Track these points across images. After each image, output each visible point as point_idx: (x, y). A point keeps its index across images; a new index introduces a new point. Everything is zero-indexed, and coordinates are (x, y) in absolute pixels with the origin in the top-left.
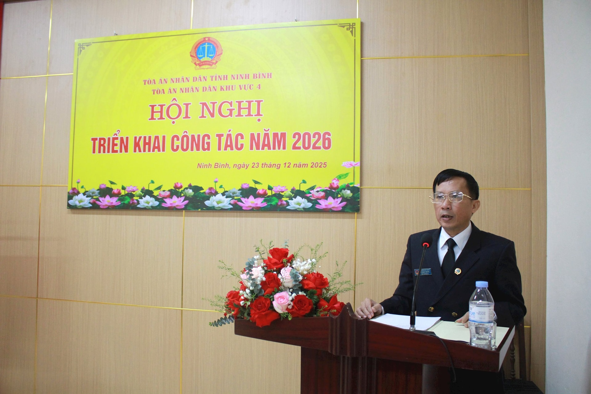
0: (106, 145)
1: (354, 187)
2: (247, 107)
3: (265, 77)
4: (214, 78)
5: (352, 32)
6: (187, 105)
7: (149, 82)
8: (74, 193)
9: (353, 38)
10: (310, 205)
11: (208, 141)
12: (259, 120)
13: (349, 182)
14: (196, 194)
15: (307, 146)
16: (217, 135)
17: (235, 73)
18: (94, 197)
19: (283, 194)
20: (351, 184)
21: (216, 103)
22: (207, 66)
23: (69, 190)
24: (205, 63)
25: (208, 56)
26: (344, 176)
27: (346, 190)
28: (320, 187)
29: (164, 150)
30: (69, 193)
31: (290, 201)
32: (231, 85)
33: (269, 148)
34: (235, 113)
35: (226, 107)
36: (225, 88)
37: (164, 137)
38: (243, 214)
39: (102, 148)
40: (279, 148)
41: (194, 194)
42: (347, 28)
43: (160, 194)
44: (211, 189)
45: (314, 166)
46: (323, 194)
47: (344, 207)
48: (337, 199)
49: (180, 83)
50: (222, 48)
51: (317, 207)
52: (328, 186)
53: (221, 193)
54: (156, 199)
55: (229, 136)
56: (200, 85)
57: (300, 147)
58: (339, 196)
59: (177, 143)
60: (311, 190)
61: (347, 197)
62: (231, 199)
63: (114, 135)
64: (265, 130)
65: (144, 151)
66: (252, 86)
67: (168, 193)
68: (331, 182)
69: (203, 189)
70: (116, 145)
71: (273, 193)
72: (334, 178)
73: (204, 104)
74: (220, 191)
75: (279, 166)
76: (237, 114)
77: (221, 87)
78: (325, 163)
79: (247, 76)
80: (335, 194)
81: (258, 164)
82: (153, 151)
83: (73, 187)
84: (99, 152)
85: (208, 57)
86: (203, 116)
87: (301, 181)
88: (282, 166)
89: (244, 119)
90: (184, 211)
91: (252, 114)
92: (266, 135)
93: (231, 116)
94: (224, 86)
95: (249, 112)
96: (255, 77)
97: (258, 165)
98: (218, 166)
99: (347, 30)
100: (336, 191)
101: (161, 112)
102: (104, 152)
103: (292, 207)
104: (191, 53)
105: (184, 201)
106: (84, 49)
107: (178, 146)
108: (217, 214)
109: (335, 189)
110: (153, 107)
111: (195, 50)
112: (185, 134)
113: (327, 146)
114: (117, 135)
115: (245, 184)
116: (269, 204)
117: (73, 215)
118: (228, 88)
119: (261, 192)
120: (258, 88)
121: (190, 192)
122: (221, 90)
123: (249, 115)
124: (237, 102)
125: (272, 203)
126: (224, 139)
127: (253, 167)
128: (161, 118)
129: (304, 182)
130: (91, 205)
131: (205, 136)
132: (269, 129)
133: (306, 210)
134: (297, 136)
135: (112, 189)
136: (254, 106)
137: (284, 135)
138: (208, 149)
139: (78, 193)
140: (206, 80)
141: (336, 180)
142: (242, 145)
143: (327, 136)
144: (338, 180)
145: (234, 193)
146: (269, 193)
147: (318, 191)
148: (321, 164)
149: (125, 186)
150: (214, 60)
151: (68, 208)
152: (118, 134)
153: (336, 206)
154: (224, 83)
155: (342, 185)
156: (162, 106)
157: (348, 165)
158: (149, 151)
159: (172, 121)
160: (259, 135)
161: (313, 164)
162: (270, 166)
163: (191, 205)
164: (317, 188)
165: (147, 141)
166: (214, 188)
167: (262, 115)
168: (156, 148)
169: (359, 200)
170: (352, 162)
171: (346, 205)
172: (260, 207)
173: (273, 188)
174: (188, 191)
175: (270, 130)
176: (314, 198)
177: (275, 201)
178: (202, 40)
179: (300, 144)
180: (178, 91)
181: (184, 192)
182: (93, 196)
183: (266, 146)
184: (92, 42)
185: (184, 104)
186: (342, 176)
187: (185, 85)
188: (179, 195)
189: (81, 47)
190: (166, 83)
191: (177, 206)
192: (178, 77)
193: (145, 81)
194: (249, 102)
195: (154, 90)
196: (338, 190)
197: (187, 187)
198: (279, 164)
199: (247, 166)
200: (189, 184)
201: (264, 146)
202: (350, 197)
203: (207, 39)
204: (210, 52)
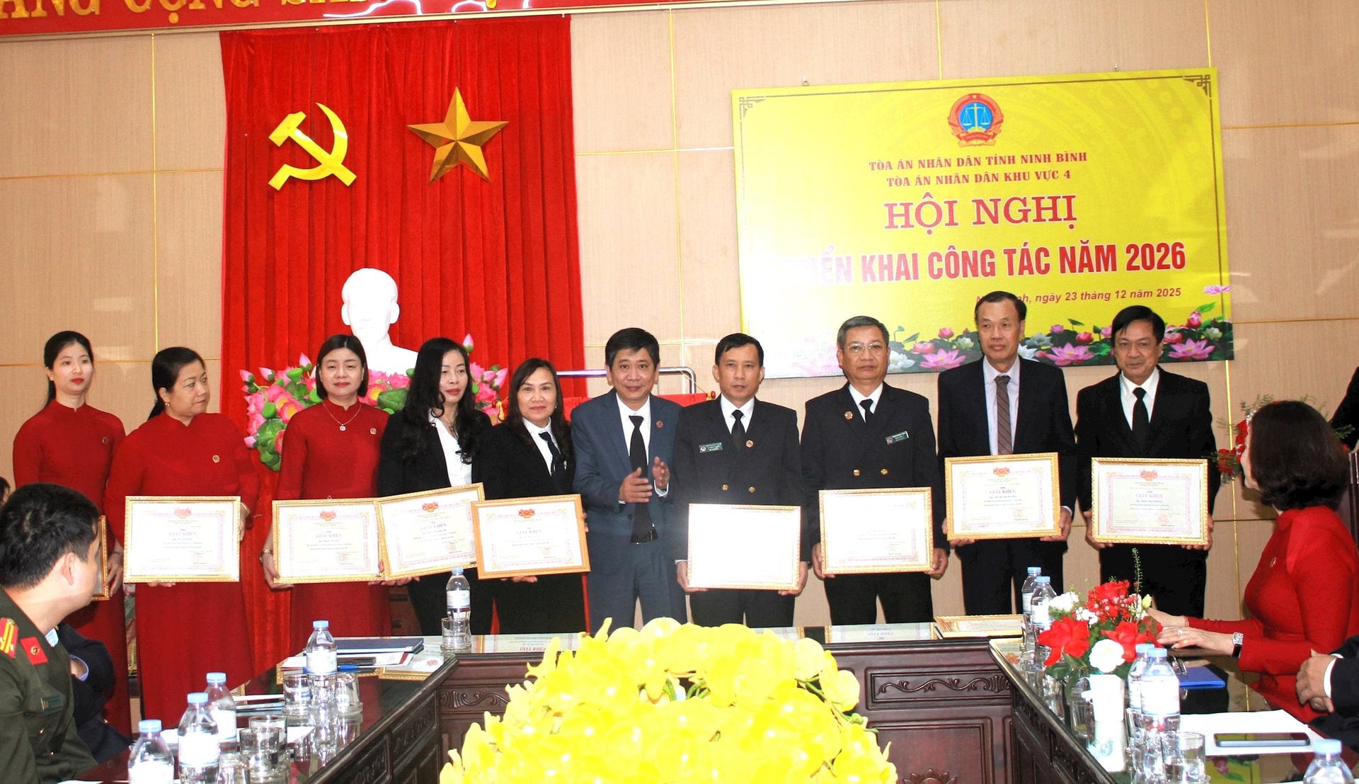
0: (810, 270)
1: (1224, 323)
2: (1051, 206)
3: (1075, 159)
4: (993, 161)
5: (1205, 88)
6: (951, 204)
7: (881, 166)
9: (1207, 99)
11: (992, 260)
13: (1216, 316)
15: (1148, 264)
16: (1006, 252)
17: (1027, 153)
20: (1220, 318)
21: (1000, 200)
22: (980, 142)
24: (976, 136)
25: (979, 125)
26: (1208, 308)
27: (1212, 328)
28: (1173, 326)
29: (916, 277)
32: (1022, 171)
34: (1032, 215)
35: (1015, 208)
36: (1012, 176)
37: (915, 256)
40: (1106, 269)
42: (1198, 83)
43: (915, 347)
45: (1161, 294)
46: (1177, 335)
47: (1211, 354)
48: (1200, 341)
49: (935, 168)
50: (1003, 112)
51: (1171, 355)
52: (1184, 323)
54: (909, 355)
55: (1025, 252)
56: (969, 171)
57: (1139, 266)
58: (1203, 337)
59: (938, 265)
62: (1036, 349)
63: (824, 254)
64: (1081, 241)
65: (882, 278)
66: (1055, 173)
67: (929, 346)
68: (1189, 317)
71: (1103, 337)
72: (1193, 311)
73: (980, 203)
75: (1107, 296)
76: (1035, 218)
77: (1006, 174)
78: (1178, 290)
79: (1047, 158)
80: (1197, 334)
81: (1075, 294)
82: (898, 278)
85: (981, 127)
86: (979, 222)
88: (1113, 296)
89: (1047, 225)
91: (1059, 217)
92: (1085, 250)
93: (1027, 221)
94: (1010, 173)
95: (1055, 213)
96: (1060, 160)
97: (1075, 296)
99: (1198, 86)
100: (1197, 330)
101: (906, 215)
104: (949, 118)
105: (958, 356)
106: (752, 107)
107: (940, 270)
109: (1196, 327)
110: (891, 206)
111: (956, 115)
112: (952, 250)
113: (1179, 263)
115: (1056, 326)
116: (1096, 355)
118: (1017, 177)
119: (1082, 336)
120: (1067, 177)
121: (967, 342)
122: (1006, 180)
123: (1055, 218)
124: (1033, 198)
125: (1100, 354)
126: (1016, 258)
127: (1067, 299)
128: (907, 225)
131: (984, 253)
134: (1132, 250)
136: (1062, 204)
137: (1112, 249)
138: (993, 273)
140: (979, 164)
141: (1196, 314)
142: (1047, 266)
143: (1178, 249)
144: (1199, 314)
145: (1039, 341)
146: (1096, 338)
148: (1172, 290)
150: (990, 131)
152: (831, 252)
153: (1199, 353)
154: (1010, 169)
155: (1206, 321)
156: (907, 206)
157: (1212, 290)
158: (890, 278)
160: (1073, 249)
161: (1159, 291)
162: (1095, 297)
164: (1169, 327)
165: (886, 262)
167: (1075, 219)
168: (903, 273)
169: (1230, 341)
170: (1218, 285)
171: (1215, 350)
172: (1083, 360)
173: (1099, 330)
174: (964, 341)
175: (1089, 241)
178: (967, 98)
179: (1138, 262)
180: (933, 181)
181: (957, 343)
183: (1086, 265)
184: (765, 95)
185: (945, 202)
186: (1206, 307)
187: (944, 172)
188: (948, 348)
189: (746, 103)
190: (911, 167)
191: (945, 365)
192: (931, 158)
193: (872, 164)
194: (1054, 199)
195: (890, 179)
196: (1201, 329)
197: (962, 334)
198: (1107, 293)
199: (1058, 296)
200: (964, 329)
201: (1082, 265)
202: (1219, 338)
203: (975, 97)
204: (983, 119)
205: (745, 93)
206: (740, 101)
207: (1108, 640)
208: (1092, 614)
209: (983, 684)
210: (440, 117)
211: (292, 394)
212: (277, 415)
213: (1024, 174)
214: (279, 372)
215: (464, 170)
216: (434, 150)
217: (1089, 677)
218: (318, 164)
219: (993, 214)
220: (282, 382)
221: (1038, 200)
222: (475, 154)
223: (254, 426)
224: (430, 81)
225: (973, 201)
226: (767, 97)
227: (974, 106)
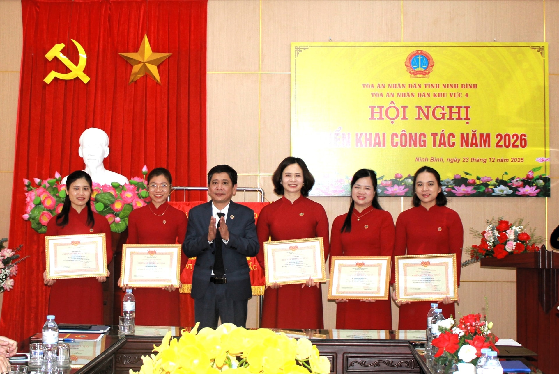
1: (546, 178)
2: (457, 112)
3: (471, 87)
4: (427, 86)
5: (541, 53)
6: (404, 108)
7: (368, 86)
9: (542, 59)
10: (511, 192)
11: (424, 139)
13: (542, 174)
15: (507, 144)
16: (432, 134)
17: (445, 83)
19: (489, 183)
20: (544, 175)
21: (430, 107)
22: (421, 76)
24: (419, 73)
26: (538, 169)
27: (539, 180)
28: (519, 178)
29: (384, 146)
31: (495, 189)
32: (442, 92)
34: (447, 116)
35: (438, 111)
36: (437, 95)
37: (384, 135)
40: (485, 146)
42: (538, 50)
43: (382, 183)
45: (513, 161)
46: (521, 183)
47: (538, 193)
48: (532, 187)
49: (397, 89)
50: (434, 61)
51: (517, 193)
52: (525, 177)
55: (442, 135)
56: (416, 91)
57: (502, 145)
58: (534, 184)
59: (396, 140)
60: (511, 180)
62: (446, 187)
63: (336, 131)
64: (472, 131)
65: (366, 146)
66: (460, 94)
67: (389, 182)
68: (528, 174)
70: (339, 140)
71: (481, 182)
72: (529, 171)
73: (420, 108)
75: (485, 160)
76: (449, 117)
77: (434, 93)
78: (522, 159)
79: (456, 86)
80: (531, 183)
81: (467, 159)
82: (375, 146)
85: (422, 68)
86: (419, 118)
87: (504, 173)
88: (488, 160)
89: (455, 122)
90: (403, 197)
91: (461, 117)
92: (474, 135)
93: (444, 119)
94: (436, 93)
95: (459, 116)
96: (463, 87)
99: (538, 52)
100: (531, 181)
101: (381, 113)
103: (497, 194)
104: (405, 63)
105: (404, 189)
106: (301, 52)
107: (397, 143)
109: (531, 179)
110: (372, 108)
111: (409, 61)
112: (404, 132)
113: (523, 145)
114: (339, 132)
115: (457, 175)
116: (477, 191)
118: (440, 95)
119: (471, 181)
120: (466, 97)
122: (434, 97)
123: (459, 118)
124: (448, 107)
125: (480, 191)
126: (438, 138)
127: (463, 161)
128: (381, 118)
129: (506, 173)
131: (421, 135)
132: (476, 131)
133: (507, 196)
134: (499, 137)
136: (463, 111)
137: (488, 136)
138: (425, 146)
140: (420, 87)
141: (532, 172)
142: (454, 143)
143: (523, 137)
145: (448, 182)
146: (478, 182)
147: (517, 181)
148: (519, 159)
150: (427, 70)
153: (532, 192)
154: (437, 91)
155: (536, 176)
156: (381, 108)
157: (540, 160)
158: (371, 145)
159: (391, 121)
160: (468, 135)
161: (512, 159)
162: (478, 160)
163: (410, 192)
164: (516, 178)
165: (368, 137)
167: (470, 119)
169: (549, 188)
170: (543, 158)
171: (540, 192)
172: (470, 193)
173: (481, 179)
174: (408, 181)
175: (477, 131)
176: (514, 186)
177: (483, 189)
178: (415, 52)
179: (502, 143)
180: (396, 95)
181: (404, 182)
183: (474, 144)
184: (309, 46)
185: (402, 107)
186: (536, 169)
187: (402, 91)
188: (399, 184)
189: (298, 49)
190: (384, 87)
191: (398, 193)
192: (395, 83)
193: (364, 85)
194: (459, 108)
195: (373, 93)
196: (533, 180)
197: (407, 177)
198: (485, 159)
199: (459, 160)
200: (408, 174)
201: (472, 144)
202: (543, 186)
203: (419, 52)
204: (424, 64)
205: (298, 44)
206: (295, 48)
207: (469, 345)
208: (461, 331)
209: (405, 364)
210: (136, 50)
211: (50, 193)
212: (41, 203)
213: (444, 94)
214: (44, 180)
215: (148, 78)
216: (132, 67)
217: (458, 364)
218: (70, 71)
219: (427, 114)
220: (45, 186)
221: (450, 108)
222: (154, 70)
223: (29, 209)
224: (132, 30)
225: (416, 107)
226: (310, 47)
227: (419, 57)
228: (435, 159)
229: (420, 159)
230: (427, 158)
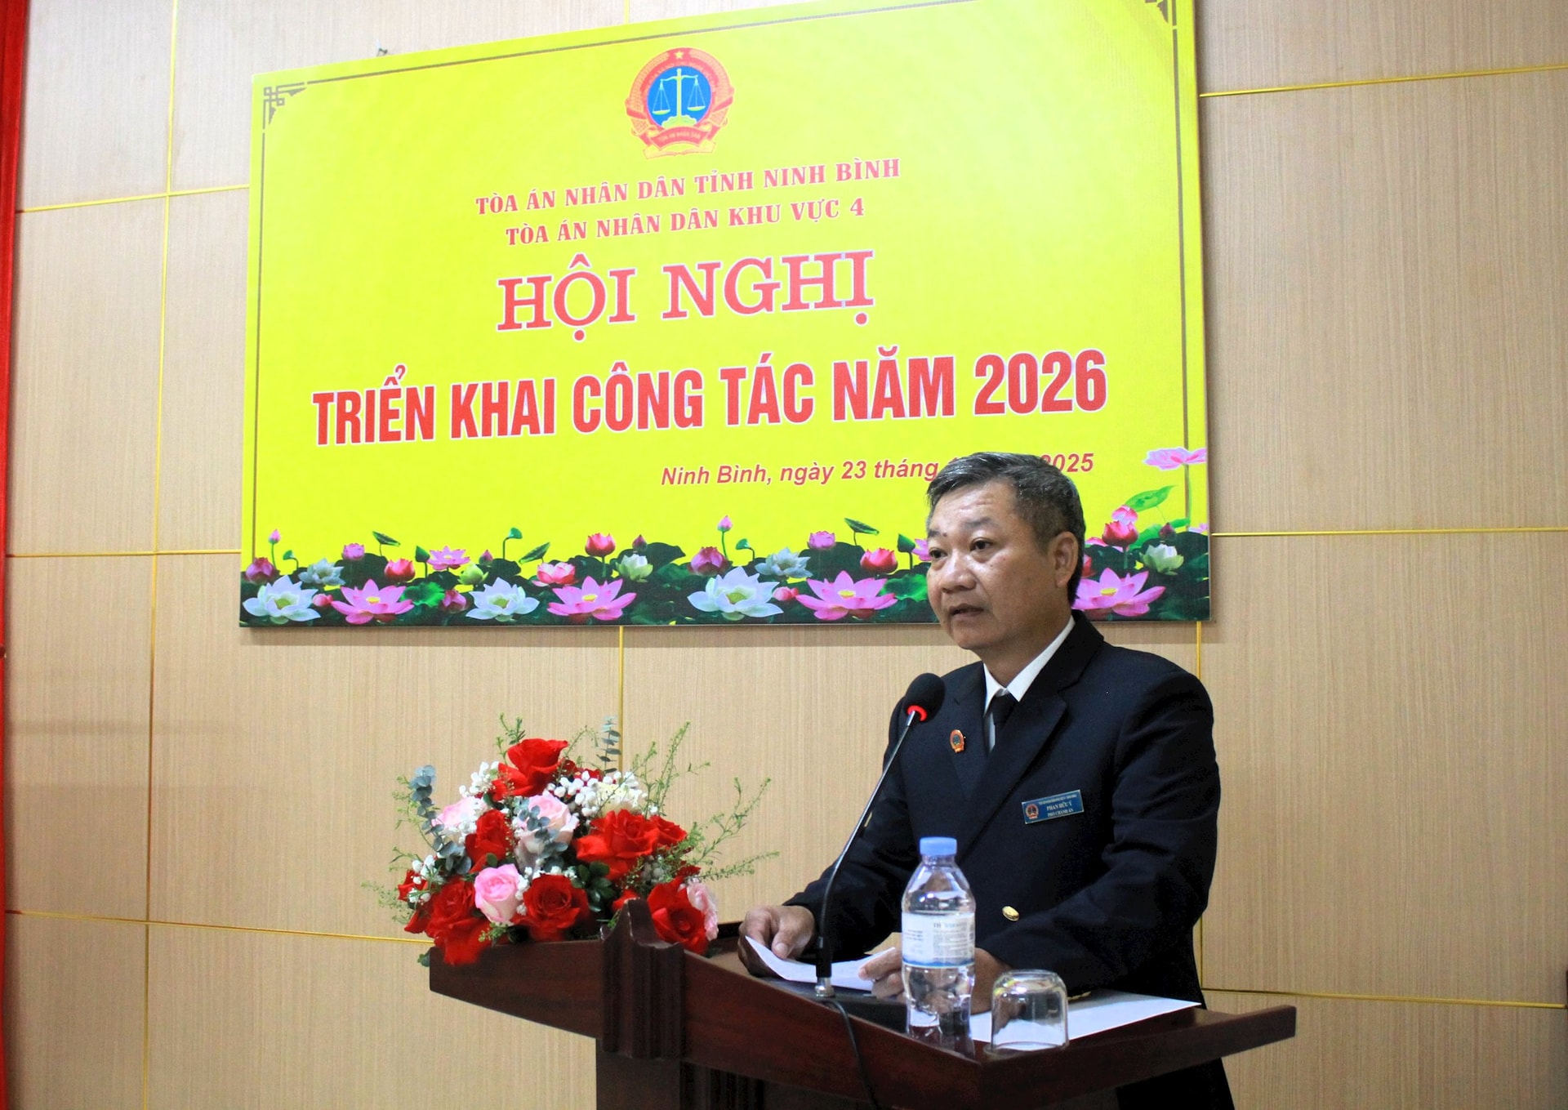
0: (362, 415)
1: (1188, 535)
2: (821, 275)
3: (876, 174)
4: (708, 185)
5: (1162, 7)
6: (622, 276)
7: (496, 205)
8: (261, 575)
9: (1167, 29)
11: (696, 393)
12: (861, 319)
13: (1171, 520)
14: (661, 570)
15: (1023, 399)
16: (725, 374)
17: (777, 165)
18: (327, 588)
20: (1180, 523)
21: (718, 265)
22: (684, 146)
23: (246, 564)
24: (678, 135)
25: (684, 112)
26: (1155, 499)
27: (1162, 546)
29: (549, 428)
30: (244, 574)
32: (765, 204)
33: (899, 413)
34: (781, 296)
35: (750, 277)
36: (744, 216)
37: (549, 385)
38: (819, 634)
39: (348, 425)
40: (932, 411)
41: (654, 570)
43: (540, 573)
44: (708, 552)
47: (1156, 604)
48: (1131, 575)
49: (596, 206)
50: (732, 83)
52: (1100, 532)
53: (743, 567)
54: (530, 589)
55: (764, 374)
56: (662, 207)
57: (1003, 404)
58: (1139, 566)
59: (594, 403)
61: (1166, 570)
62: (776, 583)
63: (387, 383)
64: (881, 351)
65: (487, 431)
66: (833, 205)
67: (568, 570)
68: (1111, 520)
69: (683, 555)
70: (395, 414)
71: (914, 561)
72: (1119, 507)
73: (678, 272)
74: (740, 559)
76: (788, 301)
77: (732, 211)
78: (1088, 457)
79: (818, 174)
80: (1126, 560)
81: (862, 466)
82: (516, 431)
83: (258, 556)
84: (341, 439)
85: (687, 116)
86: (675, 312)
89: (812, 318)
90: (621, 628)
91: (836, 298)
92: (888, 368)
93: (769, 308)
94: (741, 209)
95: (828, 292)
96: (844, 175)
97: (862, 469)
98: (730, 477)
99: (1148, 1)
100: (1127, 550)
101: (538, 302)
102: (356, 438)
104: (628, 102)
105: (620, 594)
106: (283, 104)
107: (595, 414)
108: (731, 635)
109: (1124, 542)
110: (510, 285)
111: (641, 95)
112: (619, 371)
113: (1091, 397)
114: (395, 383)
115: (820, 534)
116: (902, 598)
117: (258, 647)
118: (755, 215)
119: (875, 560)
120: (856, 212)
121: (641, 566)
122: (732, 223)
123: (829, 301)
124: (785, 260)
125: (912, 597)
126: (746, 387)
127: (845, 476)
128: (539, 322)
130: (314, 615)
131: (683, 377)
132: (894, 349)
134: (990, 370)
135: (383, 561)
136: (843, 272)
137: (945, 366)
138: (697, 420)
139: (274, 575)
140: (681, 191)
141: (1128, 512)
142: (808, 404)
145: (785, 565)
146: (903, 561)
148: (1074, 459)
149: (427, 549)
150: (706, 124)
151: (241, 626)
152: (400, 378)
153: (1130, 601)
154: (741, 200)
155: (1147, 531)
156: (539, 282)
157: (1166, 458)
158: (502, 431)
159: (576, 331)
160: (862, 368)
162: (904, 471)
163: (642, 606)
165: (495, 399)
166: (720, 550)
167: (870, 302)
168: (526, 421)
169: (1205, 579)
170: (1179, 448)
171: (1163, 597)
172: (872, 610)
173: (914, 547)
174: (634, 562)
175: (898, 349)
178: (665, 58)
179: (1001, 395)
180: (592, 229)
181: (620, 567)
182: (322, 585)
183: (888, 403)
184: (305, 81)
185: (612, 274)
186: (1148, 498)
187: (614, 210)
188: (601, 575)
189: (275, 97)
190: (552, 204)
191: (596, 611)
192: (589, 185)
193: (482, 201)
194: (828, 260)
195: (513, 230)
196: (1135, 546)
197: (630, 547)
198: (931, 464)
199: (827, 472)
200: (636, 537)
201: (881, 403)
202: (1174, 570)
203: (679, 55)
204: (693, 99)
205: (273, 79)
206: (266, 94)
213: (769, 208)
219: (703, 292)
221: (795, 263)
226: (309, 83)
227: (676, 75)
228: (737, 472)
229: (681, 474)
230: (704, 470)
